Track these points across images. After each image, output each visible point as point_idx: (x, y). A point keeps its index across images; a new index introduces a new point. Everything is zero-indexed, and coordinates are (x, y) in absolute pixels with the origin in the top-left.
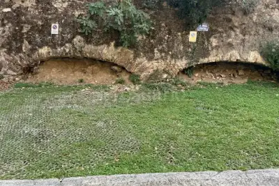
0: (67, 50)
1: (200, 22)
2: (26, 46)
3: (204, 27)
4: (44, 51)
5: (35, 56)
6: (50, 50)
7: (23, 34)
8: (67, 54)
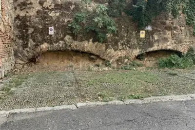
0: (61, 45)
1: (147, 25)
2: (31, 43)
3: (149, 28)
4: (44, 46)
5: (38, 50)
6: (49, 46)
7: (28, 35)
8: (60, 48)
